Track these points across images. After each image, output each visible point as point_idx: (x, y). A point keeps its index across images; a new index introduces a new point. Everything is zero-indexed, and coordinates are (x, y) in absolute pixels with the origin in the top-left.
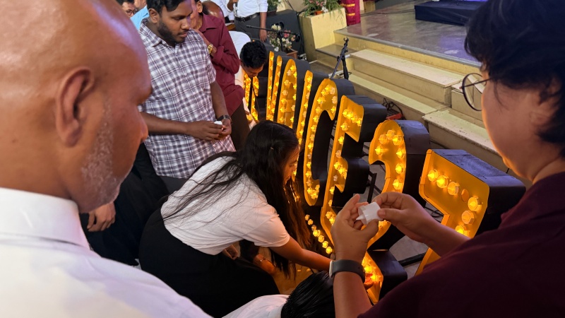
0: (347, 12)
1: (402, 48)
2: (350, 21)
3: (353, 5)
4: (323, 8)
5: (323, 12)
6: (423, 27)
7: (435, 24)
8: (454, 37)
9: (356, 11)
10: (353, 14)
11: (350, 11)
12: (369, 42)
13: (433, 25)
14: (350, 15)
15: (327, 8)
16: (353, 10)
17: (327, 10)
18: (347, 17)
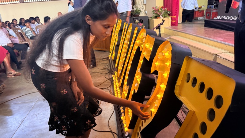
0: (172, 19)
1: (195, 36)
2: (172, 24)
3: (175, 17)
4: (160, 16)
5: (160, 18)
6: (207, 29)
7: (213, 29)
8: (222, 34)
9: (176, 20)
10: (175, 21)
11: (173, 19)
12: (179, 32)
13: (212, 29)
14: (173, 21)
15: (163, 16)
16: (175, 19)
17: (162, 17)
18: (171, 22)
